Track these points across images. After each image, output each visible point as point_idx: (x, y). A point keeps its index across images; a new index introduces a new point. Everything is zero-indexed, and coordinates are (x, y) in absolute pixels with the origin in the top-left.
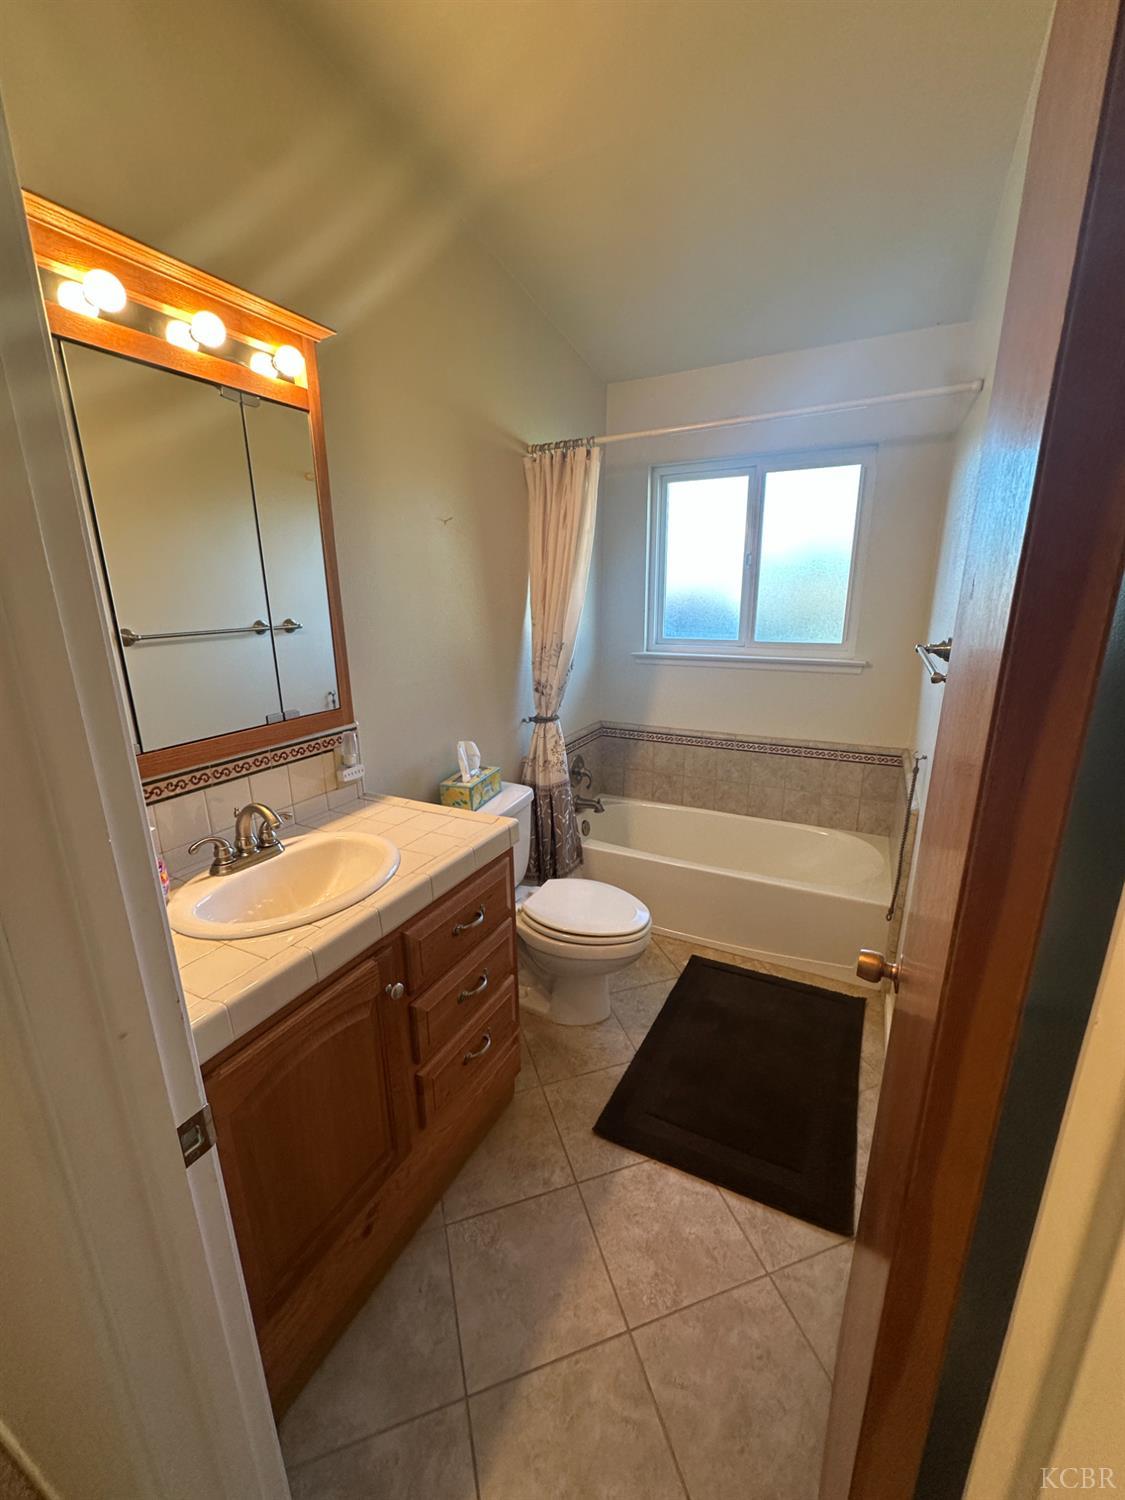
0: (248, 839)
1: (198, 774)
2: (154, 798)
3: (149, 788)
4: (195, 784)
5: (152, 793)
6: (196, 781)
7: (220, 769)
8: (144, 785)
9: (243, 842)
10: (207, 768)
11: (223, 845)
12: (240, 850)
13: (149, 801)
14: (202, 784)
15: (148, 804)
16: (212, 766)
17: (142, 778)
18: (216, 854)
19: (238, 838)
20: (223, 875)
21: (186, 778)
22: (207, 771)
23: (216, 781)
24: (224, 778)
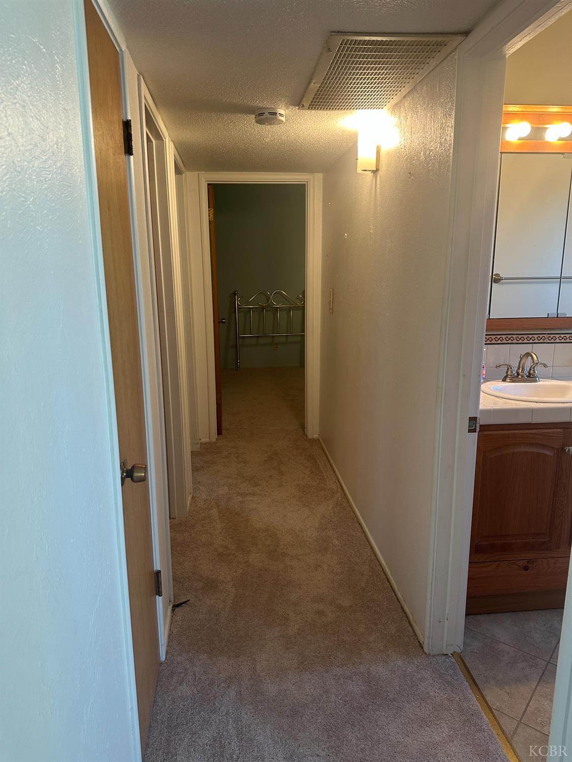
0: (523, 369)
1: (509, 336)
2: (488, 342)
3: (488, 337)
4: (507, 341)
5: (488, 339)
6: (508, 339)
7: (520, 336)
8: (486, 335)
9: (520, 370)
10: (514, 334)
11: (511, 369)
12: (518, 374)
13: (486, 343)
14: (510, 341)
15: (485, 344)
16: (517, 334)
17: (487, 330)
18: (507, 372)
19: (519, 369)
20: (508, 382)
21: (504, 337)
22: (514, 336)
23: (517, 342)
24: (520, 341)
